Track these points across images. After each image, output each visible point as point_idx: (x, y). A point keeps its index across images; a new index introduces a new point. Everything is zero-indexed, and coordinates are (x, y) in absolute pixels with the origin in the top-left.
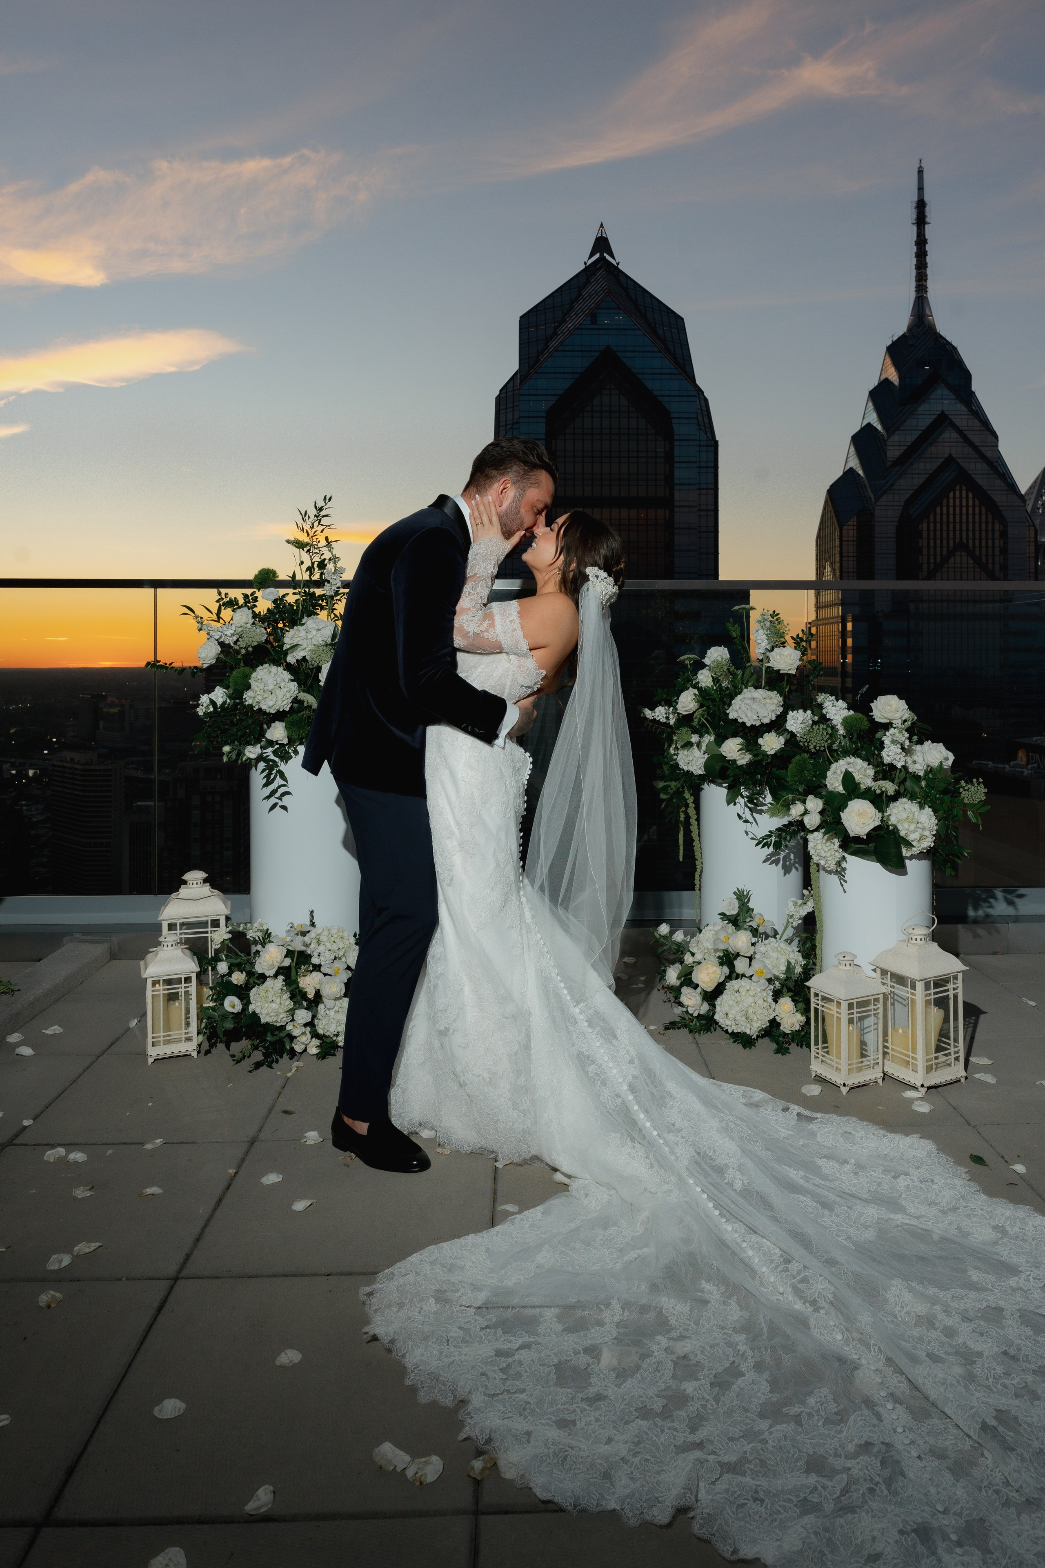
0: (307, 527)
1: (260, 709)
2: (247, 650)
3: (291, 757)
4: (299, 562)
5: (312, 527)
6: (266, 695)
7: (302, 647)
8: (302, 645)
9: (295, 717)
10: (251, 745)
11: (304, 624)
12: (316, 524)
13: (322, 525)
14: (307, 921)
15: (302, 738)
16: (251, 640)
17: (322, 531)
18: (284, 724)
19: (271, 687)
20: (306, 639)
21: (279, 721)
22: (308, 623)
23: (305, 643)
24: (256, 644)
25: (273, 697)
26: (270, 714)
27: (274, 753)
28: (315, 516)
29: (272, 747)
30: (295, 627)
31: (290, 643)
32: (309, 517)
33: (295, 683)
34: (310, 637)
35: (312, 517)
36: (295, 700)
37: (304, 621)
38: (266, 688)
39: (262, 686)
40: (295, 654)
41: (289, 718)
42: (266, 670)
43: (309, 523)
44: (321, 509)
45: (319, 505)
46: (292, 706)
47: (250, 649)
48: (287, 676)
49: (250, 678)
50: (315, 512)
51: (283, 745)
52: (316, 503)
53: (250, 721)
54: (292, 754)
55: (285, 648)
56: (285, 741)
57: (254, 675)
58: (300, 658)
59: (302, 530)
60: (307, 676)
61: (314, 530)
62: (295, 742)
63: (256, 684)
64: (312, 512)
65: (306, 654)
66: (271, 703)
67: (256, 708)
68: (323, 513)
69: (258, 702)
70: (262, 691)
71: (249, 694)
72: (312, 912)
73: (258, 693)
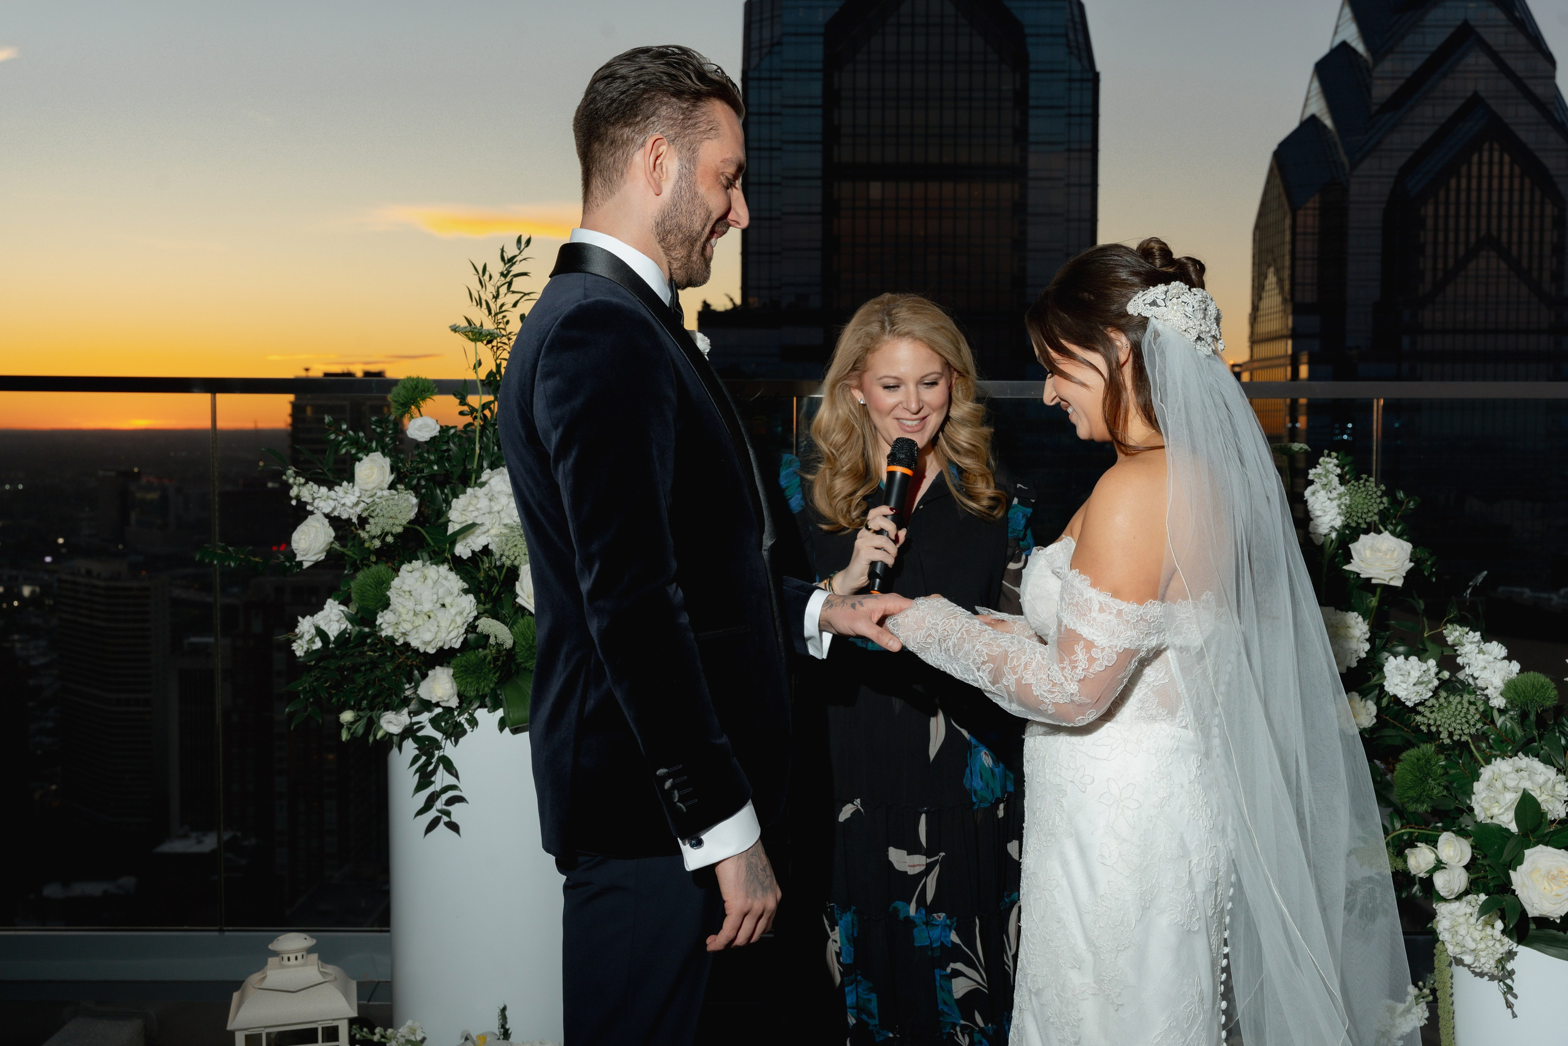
0: (487, 296)
1: (406, 645)
2: (383, 541)
3: (464, 732)
4: (473, 362)
5: (496, 297)
6: (418, 621)
7: (483, 529)
8: (482, 524)
9: (471, 656)
10: (393, 710)
11: (482, 485)
12: (503, 290)
13: (514, 292)
14: (495, 1027)
15: (484, 696)
16: (391, 521)
17: (515, 305)
18: (451, 671)
19: (427, 607)
20: (490, 513)
21: (441, 665)
22: (492, 482)
23: (487, 520)
24: (400, 529)
25: (432, 626)
26: (426, 653)
27: (434, 722)
28: (502, 274)
29: (430, 711)
30: (469, 490)
31: (460, 519)
32: (491, 277)
33: (471, 597)
34: (496, 508)
35: (496, 276)
36: (472, 628)
37: (484, 477)
38: (418, 608)
39: (410, 604)
40: (469, 540)
41: (459, 659)
42: (417, 574)
43: (491, 289)
44: (511, 261)
45: (508, 255)
46: (466, 639)
47: (390, 539)
48: (454, 582)
49: (389, 588)
50: (501, 267)
51: (448, 710)
52: (502, 251)
53: (389, 668)
54: (466, 726)
55: (450, 531)
56: (454, 703)
57: (396, 583)
58: (478, 548)
59: (479, 303)
60: (491, 580)
61: (499, 302)
62: (470, 703)
63: (400, 600)
64: (496, 267)
65: (490, 540)
66: (428, 637)
67: (401, 641)
68: (515, 269)
69: (404, 634)
70: (412, 613)
71: (386, 617)
72: (504, 1009)
73: (404, 617)
